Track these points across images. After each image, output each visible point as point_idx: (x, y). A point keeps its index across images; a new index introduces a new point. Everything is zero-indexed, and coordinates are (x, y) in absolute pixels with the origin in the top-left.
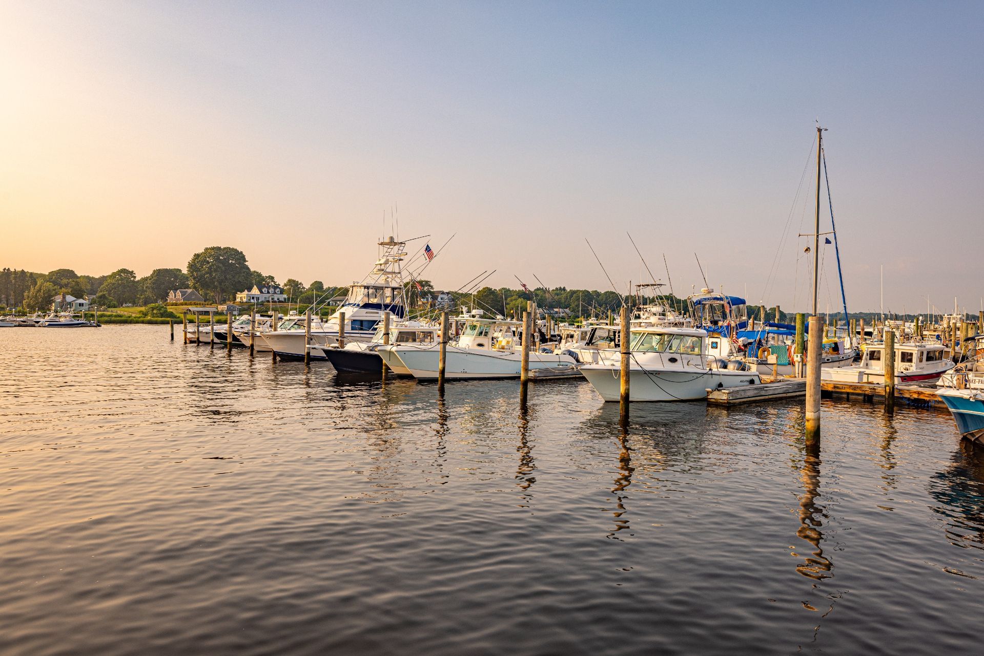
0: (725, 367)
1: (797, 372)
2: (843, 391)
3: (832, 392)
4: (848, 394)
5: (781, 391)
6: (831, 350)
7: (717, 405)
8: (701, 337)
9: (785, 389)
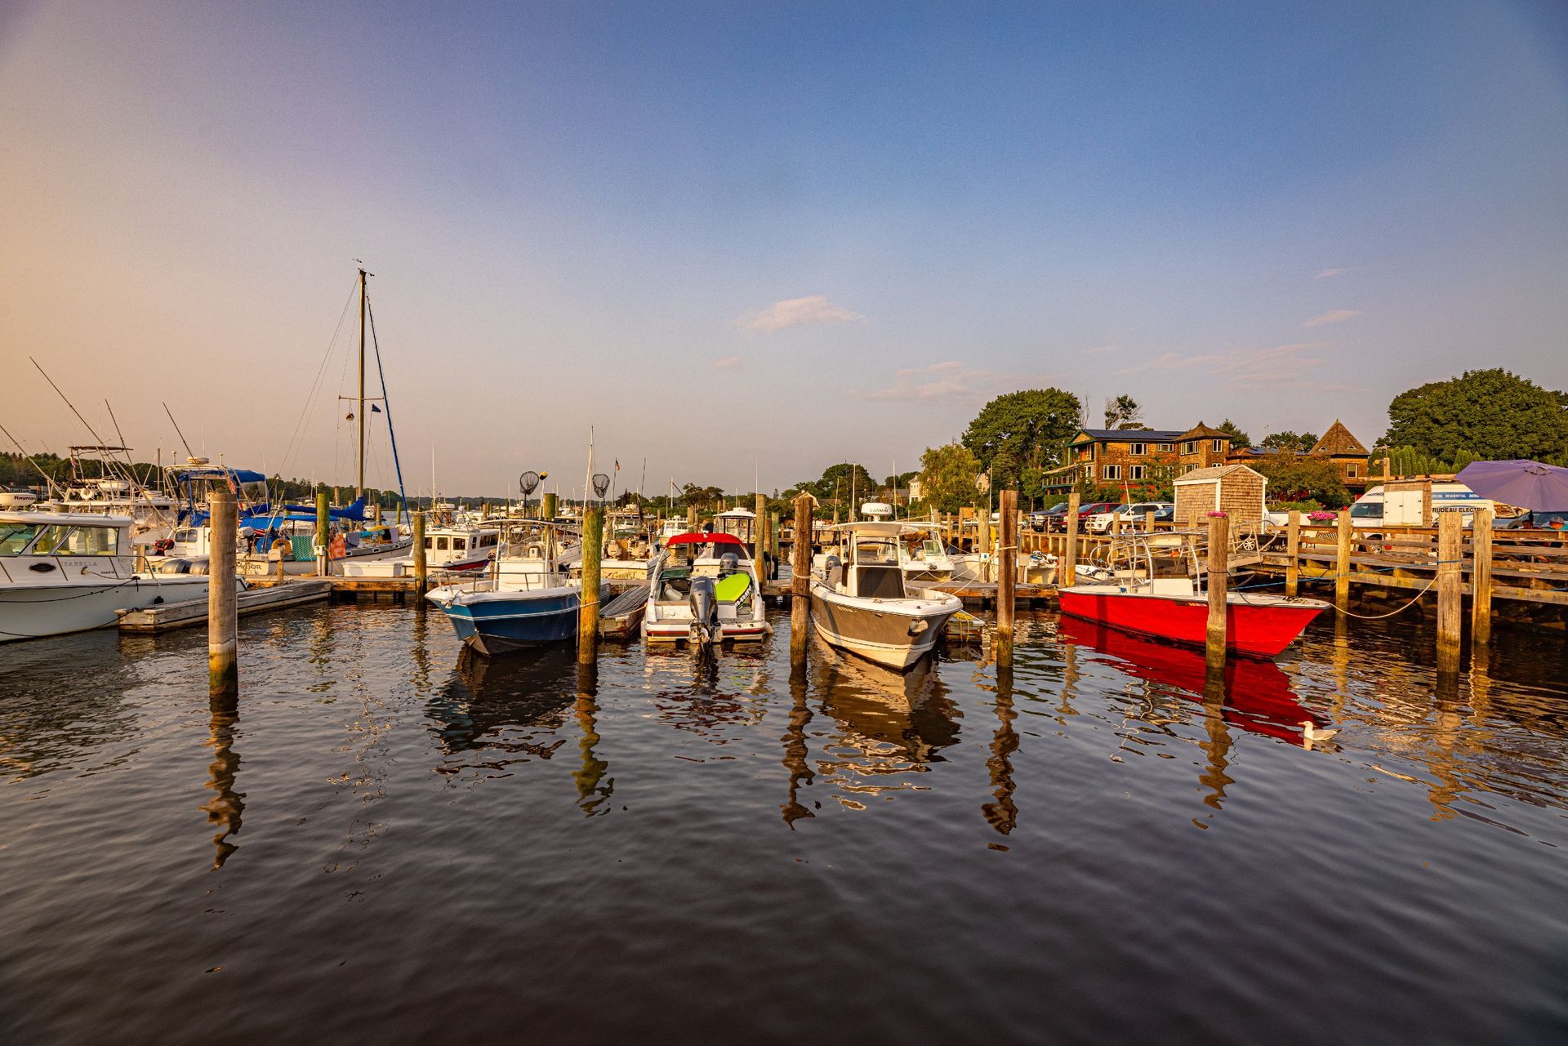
0: (186, 570)
1: (319, 569)
2: (368, 589)
3: (356, 592)
4: (376, 592)
5: (274, 599)
6: (381, 539)
7: (137, 633)
8: (119, 528)
9: (280, 595)
